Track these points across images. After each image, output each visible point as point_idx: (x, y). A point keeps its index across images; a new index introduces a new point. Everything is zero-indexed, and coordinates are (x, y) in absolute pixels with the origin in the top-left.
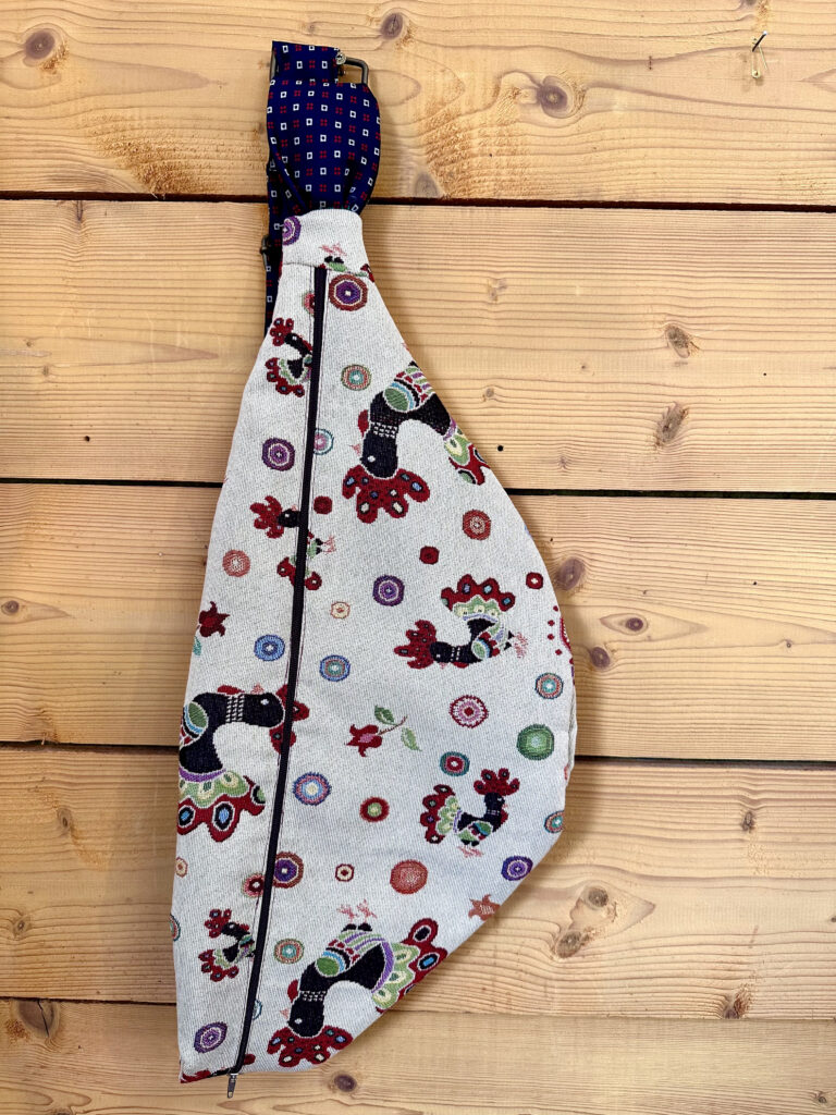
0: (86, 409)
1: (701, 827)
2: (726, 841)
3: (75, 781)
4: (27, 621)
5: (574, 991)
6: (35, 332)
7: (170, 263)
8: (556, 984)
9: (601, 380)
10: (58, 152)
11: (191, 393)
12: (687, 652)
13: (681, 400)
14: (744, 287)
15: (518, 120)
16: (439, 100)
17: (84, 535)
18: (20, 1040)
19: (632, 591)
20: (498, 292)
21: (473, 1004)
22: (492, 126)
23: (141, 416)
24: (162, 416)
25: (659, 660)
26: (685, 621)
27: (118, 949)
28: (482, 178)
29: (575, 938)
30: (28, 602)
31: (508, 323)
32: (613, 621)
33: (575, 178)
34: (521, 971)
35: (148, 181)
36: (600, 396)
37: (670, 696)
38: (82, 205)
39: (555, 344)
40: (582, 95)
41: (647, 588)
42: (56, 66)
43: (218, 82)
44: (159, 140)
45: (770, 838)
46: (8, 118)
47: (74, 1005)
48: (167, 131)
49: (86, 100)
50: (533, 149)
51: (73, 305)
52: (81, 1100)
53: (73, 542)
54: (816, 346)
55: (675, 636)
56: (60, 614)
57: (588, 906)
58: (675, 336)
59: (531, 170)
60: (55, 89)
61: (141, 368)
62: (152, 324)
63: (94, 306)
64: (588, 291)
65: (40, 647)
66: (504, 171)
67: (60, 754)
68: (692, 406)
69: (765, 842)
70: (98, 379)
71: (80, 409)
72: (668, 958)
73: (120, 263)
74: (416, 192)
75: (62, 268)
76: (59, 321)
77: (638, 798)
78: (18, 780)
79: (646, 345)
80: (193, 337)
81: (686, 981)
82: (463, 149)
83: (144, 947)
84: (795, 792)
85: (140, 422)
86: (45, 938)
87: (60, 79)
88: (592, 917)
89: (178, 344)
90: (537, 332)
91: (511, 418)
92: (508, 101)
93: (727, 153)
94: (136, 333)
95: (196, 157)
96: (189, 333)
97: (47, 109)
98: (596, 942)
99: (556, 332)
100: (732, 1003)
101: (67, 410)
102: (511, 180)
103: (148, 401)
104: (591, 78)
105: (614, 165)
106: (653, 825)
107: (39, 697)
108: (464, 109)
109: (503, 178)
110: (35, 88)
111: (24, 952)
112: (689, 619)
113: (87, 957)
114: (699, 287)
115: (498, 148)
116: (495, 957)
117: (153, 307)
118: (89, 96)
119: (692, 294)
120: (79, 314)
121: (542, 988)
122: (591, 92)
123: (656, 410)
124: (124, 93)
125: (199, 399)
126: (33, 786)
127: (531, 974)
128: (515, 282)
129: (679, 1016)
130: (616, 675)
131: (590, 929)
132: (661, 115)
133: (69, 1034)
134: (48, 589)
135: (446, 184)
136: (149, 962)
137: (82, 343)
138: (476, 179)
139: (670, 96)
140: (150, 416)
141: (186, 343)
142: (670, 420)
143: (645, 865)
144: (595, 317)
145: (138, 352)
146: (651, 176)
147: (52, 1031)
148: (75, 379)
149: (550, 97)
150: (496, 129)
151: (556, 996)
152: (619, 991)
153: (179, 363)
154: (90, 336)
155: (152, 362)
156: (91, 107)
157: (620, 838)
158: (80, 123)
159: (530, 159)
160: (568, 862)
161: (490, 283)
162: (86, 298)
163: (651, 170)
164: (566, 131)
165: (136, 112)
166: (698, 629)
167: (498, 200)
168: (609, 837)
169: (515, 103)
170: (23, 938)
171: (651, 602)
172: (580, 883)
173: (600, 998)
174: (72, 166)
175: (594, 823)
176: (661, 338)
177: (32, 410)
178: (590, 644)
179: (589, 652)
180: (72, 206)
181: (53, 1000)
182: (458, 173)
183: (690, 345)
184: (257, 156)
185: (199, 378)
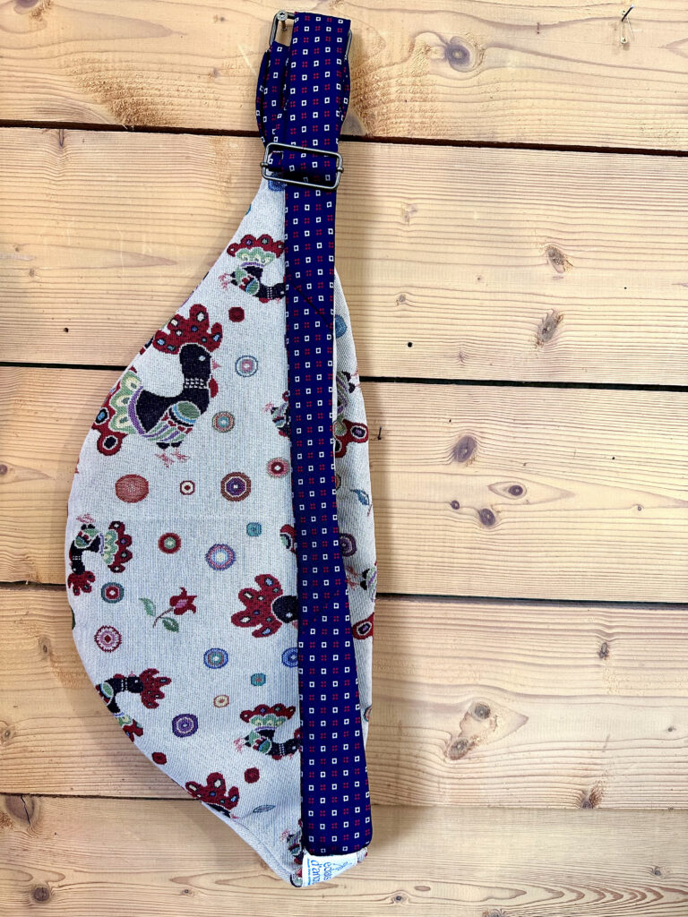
0: (65, 305)
1: (565, 655)
2: (587, 666)
3: (53, 615)
4: (14, 482)
5: (461, 787)
6: (22, 239)
7: (138, 184)
8: (447, 781)
9: (493, 290)
10: (44, 87)
11: (153, 294)
12: (558, 513)
13: (558, 308)
14: (610, 216)
15: (429, 73)
16: (364, 54)
17: (63, 410)
18: (6, 828)
19: (513, 463)
20: (410, 215)
21: (379, 798)
22: (407, 76)
23: (112, 312)
24: (129, 312)
25: (535, 519)
26: (557, 489)
27: (88, 753)
28: (398, 120)
29: (463, 744)
30: (15, 466)
31: (418, 240)
32: (498, 488)
33: (475, 122)
34: (419, 770)
35: (119, 115)
36: (492, 303)
37: (543, 549)
38: (63, 134)
39: (456, 259)
40: (482, 53)
41: (527, 461)
42: (42, 14)
43: (179, 33)
44: (130, 80)
45: (620, 664)
47: (52, 799)
48: (136, 73)
49: (68, 43)
50: (440, 97)
51: (55, 217)
52: (56, 877)
53: (53, 416)
54: (668, 267)
55: (548, 501)
56: (42, 476)
57: (474, 718)
58: (554, 255)
59: (439, 114)
60: (42, 34)
61: (112, 272)
62: (122, 236)
63: (73, 219)
64: (482, 217)
65: (24, 503)
66: (417, 115)
67: (41, 593)
68: (566, 313)
69: (617, 667)
70: (76, 280)
71: (60, 306)
72: (538, 761)
73: (95, 183)
75: (46, 186)
76: (43, 231)
77: (516, 631)
78: (5, 613)
79: (530, 262)
80: (156, 246)
81: (552, 779)
82: (383, 95)
83: (110, 752)
84: (642, 627)
85: (111, 317)
86: (28, 744)
87: (45, 25)
88: (477, 727)
89: (143, 253)
90: (442, 249)
91: (419, 320)
92: (421, 56)
93: (599, 105)
94: (108, 243)
95: (160, 96)
96: (153, 243)
97: (35, 51)
98: (480, 747)
99: (457, 249)
100: (588, 797)
101: (50, 305)
102: (422, 123)
103: (118, 299)
104: (489, 39)
105: (506, 112)
106: (528, 653)
107: (25, 545)
108: (385, 61)
109: (416, 120)
110: (24, 33)
111: (10, 756)
112: (560, 487)
113: (63, 760)
114: (574, 215)
115: (412, 95)
116: (398, 759)
117: (123, 221)
118: (71, 41)
119: (568, 221)
120: (60, 225)
121: (436, 784)
122: (489, 51)
123: (536, 315)
124: (100, 39)
125: (161, 298)
126: (19, 619)
127: (427, 773)
128: (424, 207)
129: (544, 807)
130: (501, 532)
131: (476, 737)
132: (546, 72)
133: (47, 822)
134: (32, 455)
135: (368, 124)
136: (115, 764)
137: (62, 250)
138: (394, 120)
139: (553, 57)
140: (119, 312)
141: (150, 250)
142: (548, 324)
143: (521, 685)
144: (488, 238)
145: (111, 258)
146: (537, 122)
147: (33, 820)
148: (56, 280)
149: (455, 54)
150: (411, 79)
151: (448, 791)
152: (498, 786)
153: (143, 268)
154: (69, 244)
155: (121, 266)
156: (72, 50)
157: (501, 664)
158: (63, 63)
159: (438, 105)
160: (458, 682)
161: (404, 207)
162: (67, 212)
163: (537, 117)
164: (469, 83)
165: (110, 56)
166: (567, 494)
167: (411, 139)
168: (492, 663)
169: (427, 58)
170: (9, 744)
171: (529, 473)
172: (468, 699)
173: (483, 793)
174: (56, 100)
175: (480, 651)
176: (542, 256)
177: (20, 305)
178: (480, 506)
179: (479, 512)
180: (54, 134)
181: (33, 795)
182: (379, 115)
183: (565, 262)
184: (212, 96)
185: (161, 281)
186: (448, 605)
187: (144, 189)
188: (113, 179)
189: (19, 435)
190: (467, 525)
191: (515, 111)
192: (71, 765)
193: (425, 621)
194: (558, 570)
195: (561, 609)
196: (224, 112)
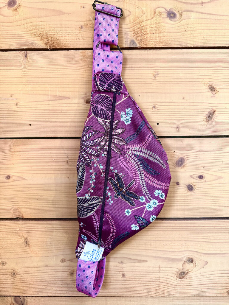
0: (29, 116)
1: (221, 238)
3: (29, 230)
4: (13, 181)
5: (184, 289)
6: (13, 92)
7: (54, 70)
8: (178, 287)
9: (189, 102)
10: (19, 36)
11: (62, 110)
12: (217, 185)
13: (214, 108)
15: (161, 22)
16: (137, 16)
17: (30, 154)
19: (200, 167)
20: (156, 76)
21: (153, 294)
22: (153, 24)
23: (47, 117)
24: (53, 117)
25: (208, 188)
26: (216, 176)
27: (44, 280)
28: (150, 41)
29: (184, 273)
30: (13, 176)
31: (160, 85)
32: (194, 176)
33: (179, 40)
34: (167, 283)
35: (47, 45)
36: (189, 107)
37: (212, 199)
38: (26, 53)
39: (175, 91)
40: (181, 14)
41: (204, 166)
42: (17, 9)
43: (68, 13)
44: (50, 31)
46: (3, 26)
47: (31, 297)
48: (52, 29)
49: (27, 20)
50: (166, 31)
51: (25, 84)
53: (27, 156)
55: (213, 180)
56: (23, 179)
57: (187, 263)
58: (211, 88)
59: (166, 38)
60: (17, 17)
61: (46, 103)
62: (49, 89)
63: (31, 84)
64: (184, 75)
65: (17, 189)
66: (157, 38)
67: (24, 222)
68: (217, 109)
70: (33, 106)
71: (28, 116)
72: (212, 278)
73: (39, 70)
74: (130, 46)
75: (21, 72)
76: (21, 89)
77: (202, 230)
78: (11, 230)
79: (202, 91)
81: (218, 285)
82: (145, 32)
85: (46, 119)
86: (21, 278)
87: (19, 14)
88: (188, 266)
89: (58, 95)
90: (169, 88)
91: (161, 114)
92: (158, 17)
94: (44, 92)
95: (62, 37)
96: (61, 91)
97: (15, 23)
98: (190, 274)
99: (175, 88)
101: (24, 116)
102: (159, 41)
103: (49, 113)
104: (184, 9)
105: (191, 35)
106: (207, 238)
107: (18, 204)
108: (145, 19)
109: (157, 40)
110: (11, 17)
111: (15, 282)
112: (217, 175)
113: (34, 283)
114: (218, 73)
115: (155, 31)
116: (159, 279)
117: (49, 83)
118: (27, 18)
119: (216, 75)
120: (26, 86)
121: (174, 288)
122: (184, 13)
123: (206, 111)
124: (39, 17)
125: (65, 112)
126: (16, 232)
127: (170, 284)
128: (162, 73)
129: (215, 296)
130: (196, 193)
131: (188, 270)
132: (206, 20)
134: (19, 171)
135: (139, 43)
136: (53, 284)
137: (27, 95)
138: (149, 41)
139: (208, 14)
140: (49, 117)
141: (60, 94)
142: (210, 114)
143: (205, 250)
144: (186, 83)
145: (45, 98)
146: (203, 39)
148: (26, 107)
149: (171, 15)
150: (155, 25)
151: (178, 291)
152: (198, 288)
153: (58, 101)
154: (30, 93)
155: (49, 100)
156: (29, 22)
157: (197, 242)
158: (25, 27)
159: (165, 34)
160: (181, 250)
161: (154, 73)
162: (29, 81)
163: (202, 37)
164: (177, 25)
165: (43, 23)
166: (220, 178)
167: (156, 47)
168: (194, 242)
169: (161, 17)
170: (15, 278)
171: (206, 170)
172: (185, 256)
173: (192, 291)
174: (23, 41)
175: (189, 238)
176: (207, 89)
177: (13, 116)
178: (188, 184)
179: (187, 186)
180: (23, 53)
181: (24, 296)
182: (143, 39)
183: (216, 91)
184: (81, 36)
185: (64, 105)
186: (176, 221)
187: (56, 71)
188: (45, 68)
189: (14, 164)
190: (183, 191)
191: (195, 35)
192: (38, 285)
193: (168, 228)
194: (218, 206)
195: (219, 221)
196: (85, 42)
